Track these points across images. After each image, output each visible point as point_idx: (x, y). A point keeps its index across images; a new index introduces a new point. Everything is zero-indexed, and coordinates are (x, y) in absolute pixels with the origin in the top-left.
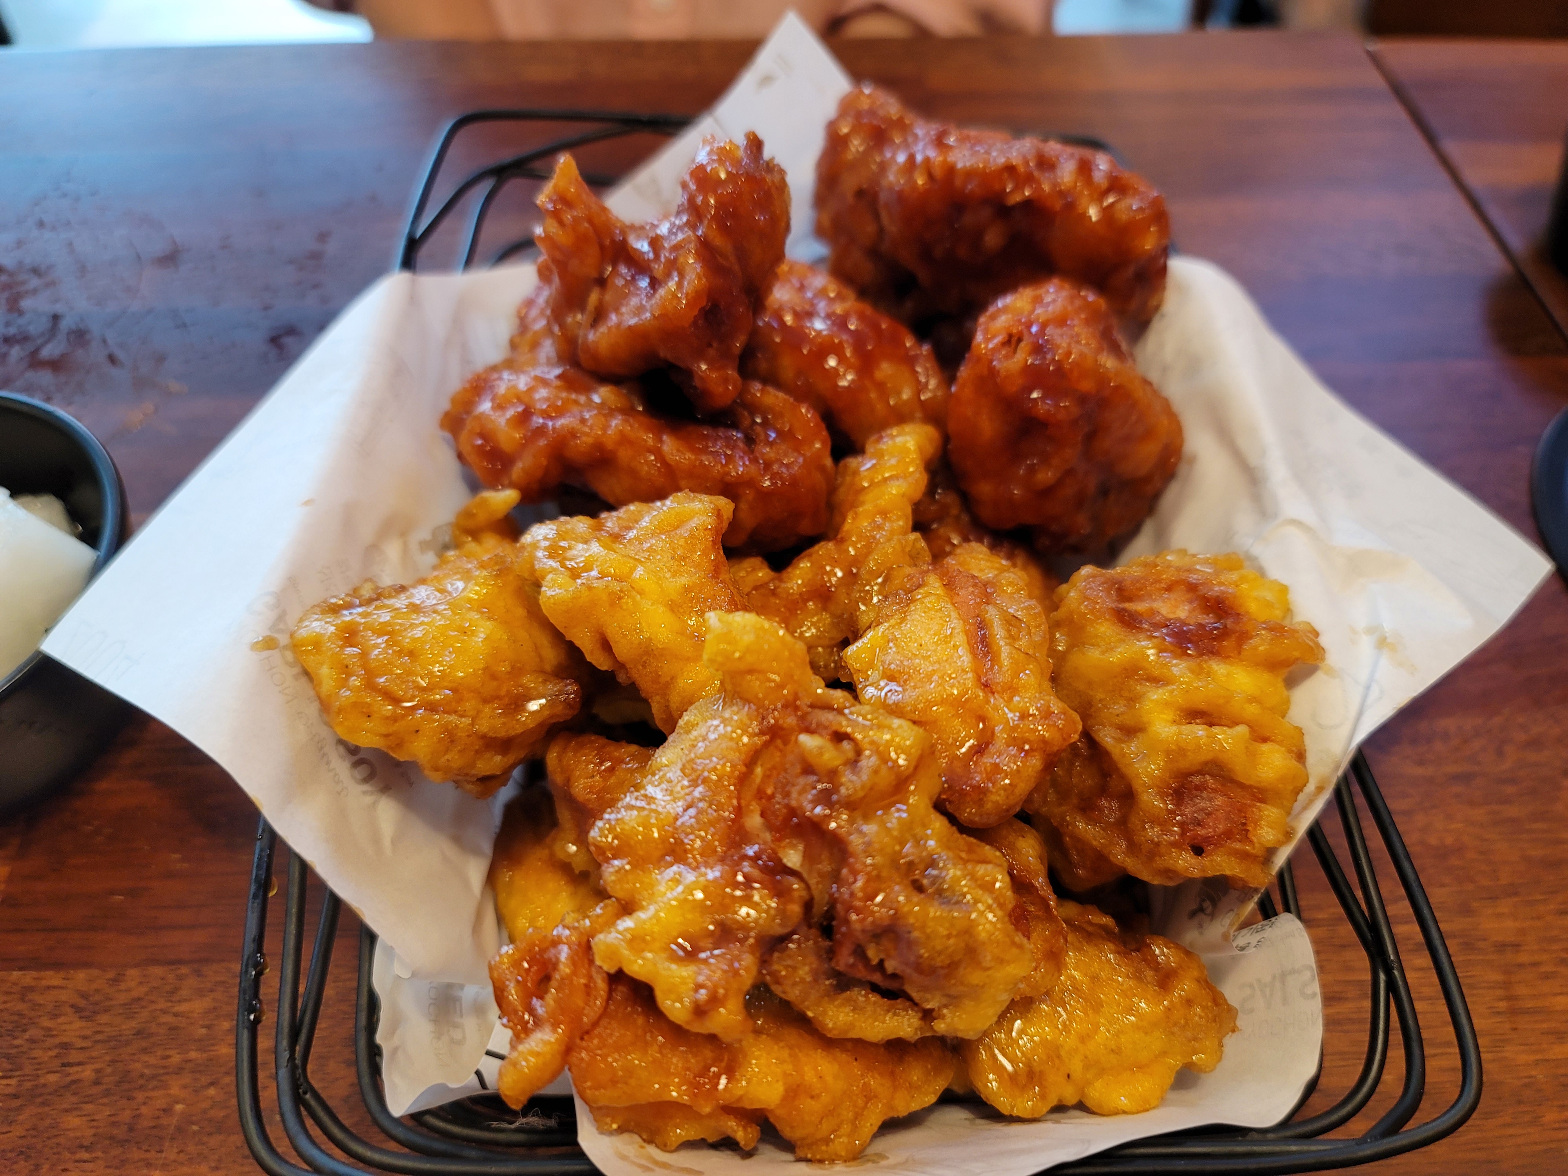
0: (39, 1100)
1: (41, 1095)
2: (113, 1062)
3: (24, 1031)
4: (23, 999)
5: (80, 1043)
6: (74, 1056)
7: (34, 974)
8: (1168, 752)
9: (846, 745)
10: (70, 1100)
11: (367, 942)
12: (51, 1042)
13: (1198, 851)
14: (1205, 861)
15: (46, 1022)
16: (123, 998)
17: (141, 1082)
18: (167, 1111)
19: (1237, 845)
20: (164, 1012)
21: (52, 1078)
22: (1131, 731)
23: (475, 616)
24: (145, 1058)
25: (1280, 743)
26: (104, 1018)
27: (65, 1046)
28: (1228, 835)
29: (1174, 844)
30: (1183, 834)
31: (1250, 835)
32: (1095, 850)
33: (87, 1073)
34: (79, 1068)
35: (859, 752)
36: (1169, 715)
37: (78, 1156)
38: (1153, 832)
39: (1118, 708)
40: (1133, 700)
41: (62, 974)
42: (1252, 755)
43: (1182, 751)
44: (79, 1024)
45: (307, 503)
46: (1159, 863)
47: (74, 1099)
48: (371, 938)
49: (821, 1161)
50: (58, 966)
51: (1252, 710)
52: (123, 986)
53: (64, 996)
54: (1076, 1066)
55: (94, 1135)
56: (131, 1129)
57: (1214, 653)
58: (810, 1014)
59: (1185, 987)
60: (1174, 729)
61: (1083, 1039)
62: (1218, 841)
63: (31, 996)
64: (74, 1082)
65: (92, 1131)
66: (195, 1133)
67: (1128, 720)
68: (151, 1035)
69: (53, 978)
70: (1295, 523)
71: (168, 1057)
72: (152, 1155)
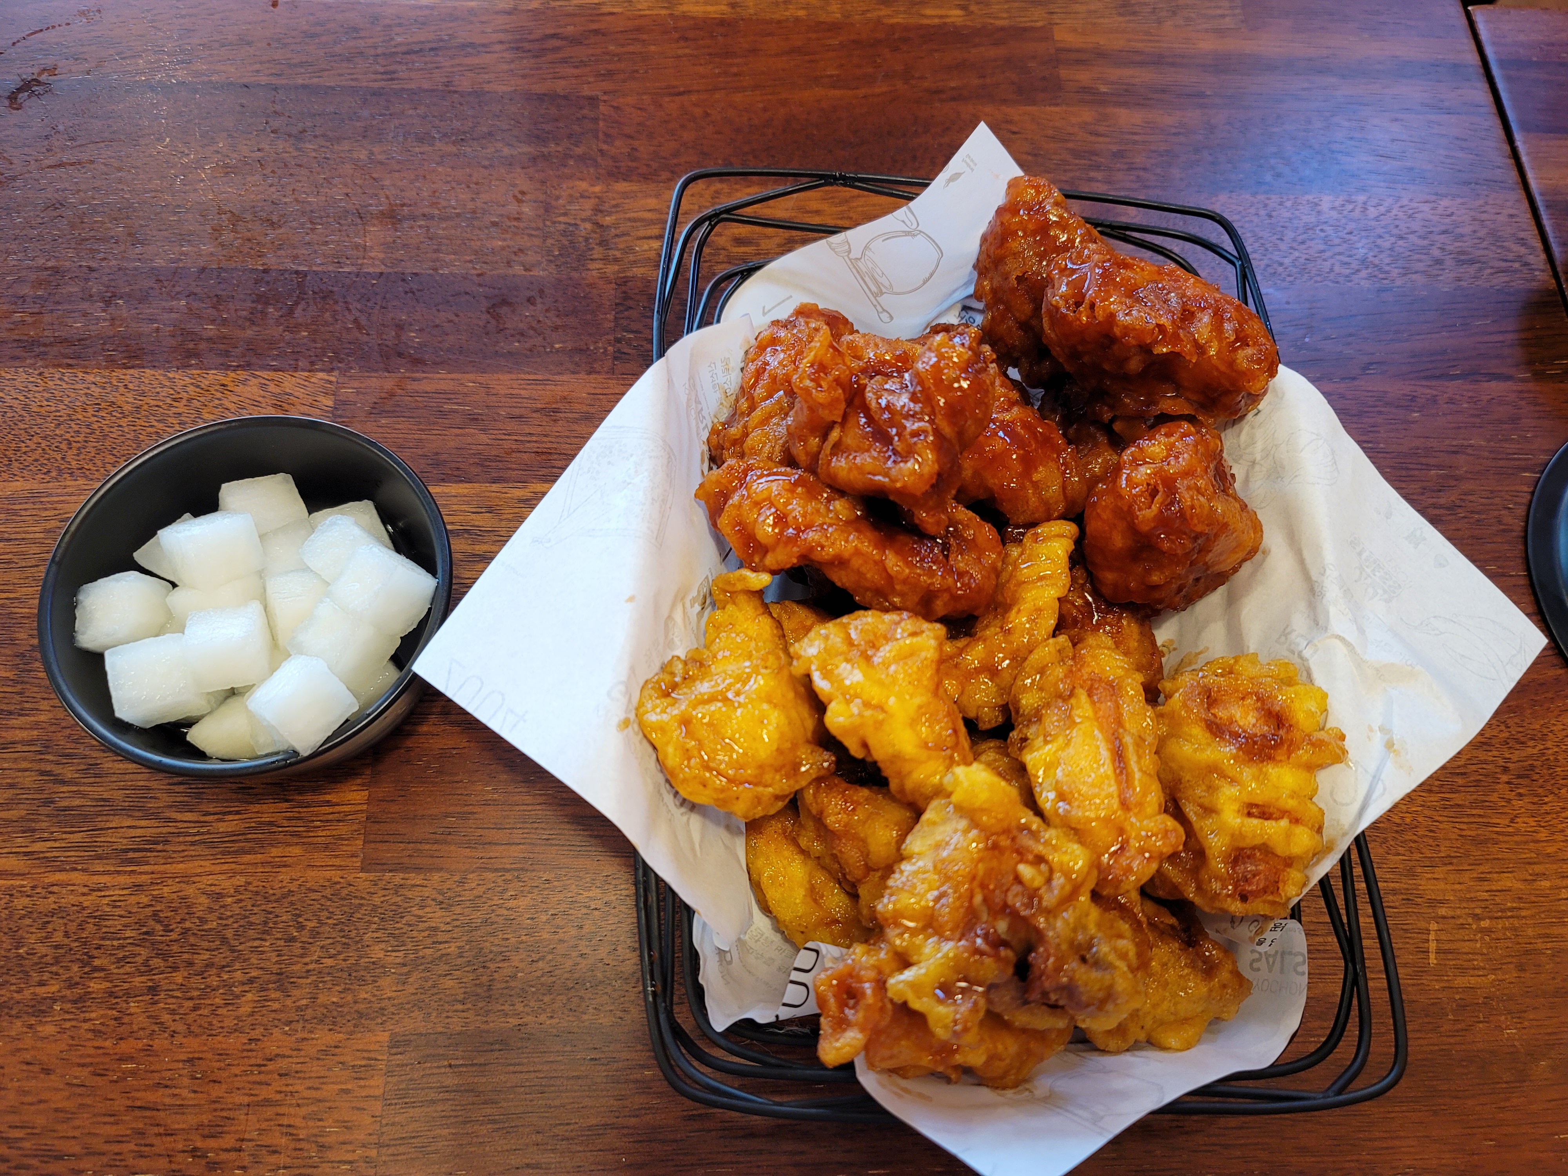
0: (422, 967)
1: (422, 964)
2: (469, 942)
3: (402, 917)
4: (396, 893)
5: (444, 927)
6: (441, 937)
7: (402, 875)
8: (1233, 835)
9: (1043, 867)
10: (443, 968)
11: (685, 913)
12: (422, 926)
13: (1244, 898)
14: (1247, 906)
15: (415, 911)
16: (468, 895)
17: (491, 956)
18: (514, 977)
19: (1270, 898)
20: (500, 906)
21: (428, 952)
22: (1209, 810)
23: (765, 706)
24: (492, 939)
25: (1306, 825)
26: (458, 910)
27: (435, 929)
28: (1265, 891)
29: (1228, 896)
30: (1235, 888)
31: (1280, 891)
32: (1173, 884)
33: (453, 948)
34: (446, 945)
35: (1051, 871)
36: (1235, 807)
37: (455, 1007)
38: (1216, 886)
39: (1200, 792)
40: (1211, 789)
41: (422, 876)
42: (1288, 835)
43: (1242, 836)
44: (440, 913)
45: (631, 599)
46: (1217, 904)
47: (447, 968)
48: (689, 912)
49: (997, 1088)
50: (418, 869)
51: (1291, 804)
52: (467, 886)
53: (427, 892)
54: (1149, 1023)
55: (465, 993)
56: (489, 990)
57: (1270, 758)
58: (1006, 1018)
59: (1224, 975)
60: (1239, 820)
61: (1155, 1006)
62: (1256, 894)
63: (402, 891)
64: (443, 955)
65: (463, 990)
66: (533, 993)
67: (1206, 802)
68: (492, 923)
69: (416, 879)
70: (1338, 637)
71: (507, 939)
72: (506, 1007)
